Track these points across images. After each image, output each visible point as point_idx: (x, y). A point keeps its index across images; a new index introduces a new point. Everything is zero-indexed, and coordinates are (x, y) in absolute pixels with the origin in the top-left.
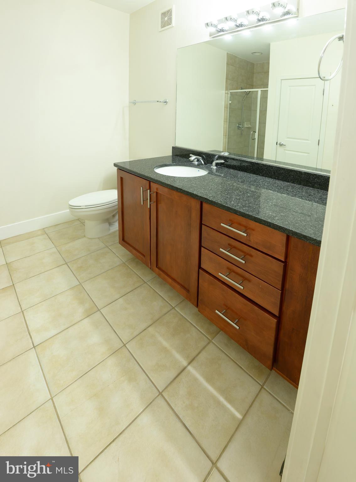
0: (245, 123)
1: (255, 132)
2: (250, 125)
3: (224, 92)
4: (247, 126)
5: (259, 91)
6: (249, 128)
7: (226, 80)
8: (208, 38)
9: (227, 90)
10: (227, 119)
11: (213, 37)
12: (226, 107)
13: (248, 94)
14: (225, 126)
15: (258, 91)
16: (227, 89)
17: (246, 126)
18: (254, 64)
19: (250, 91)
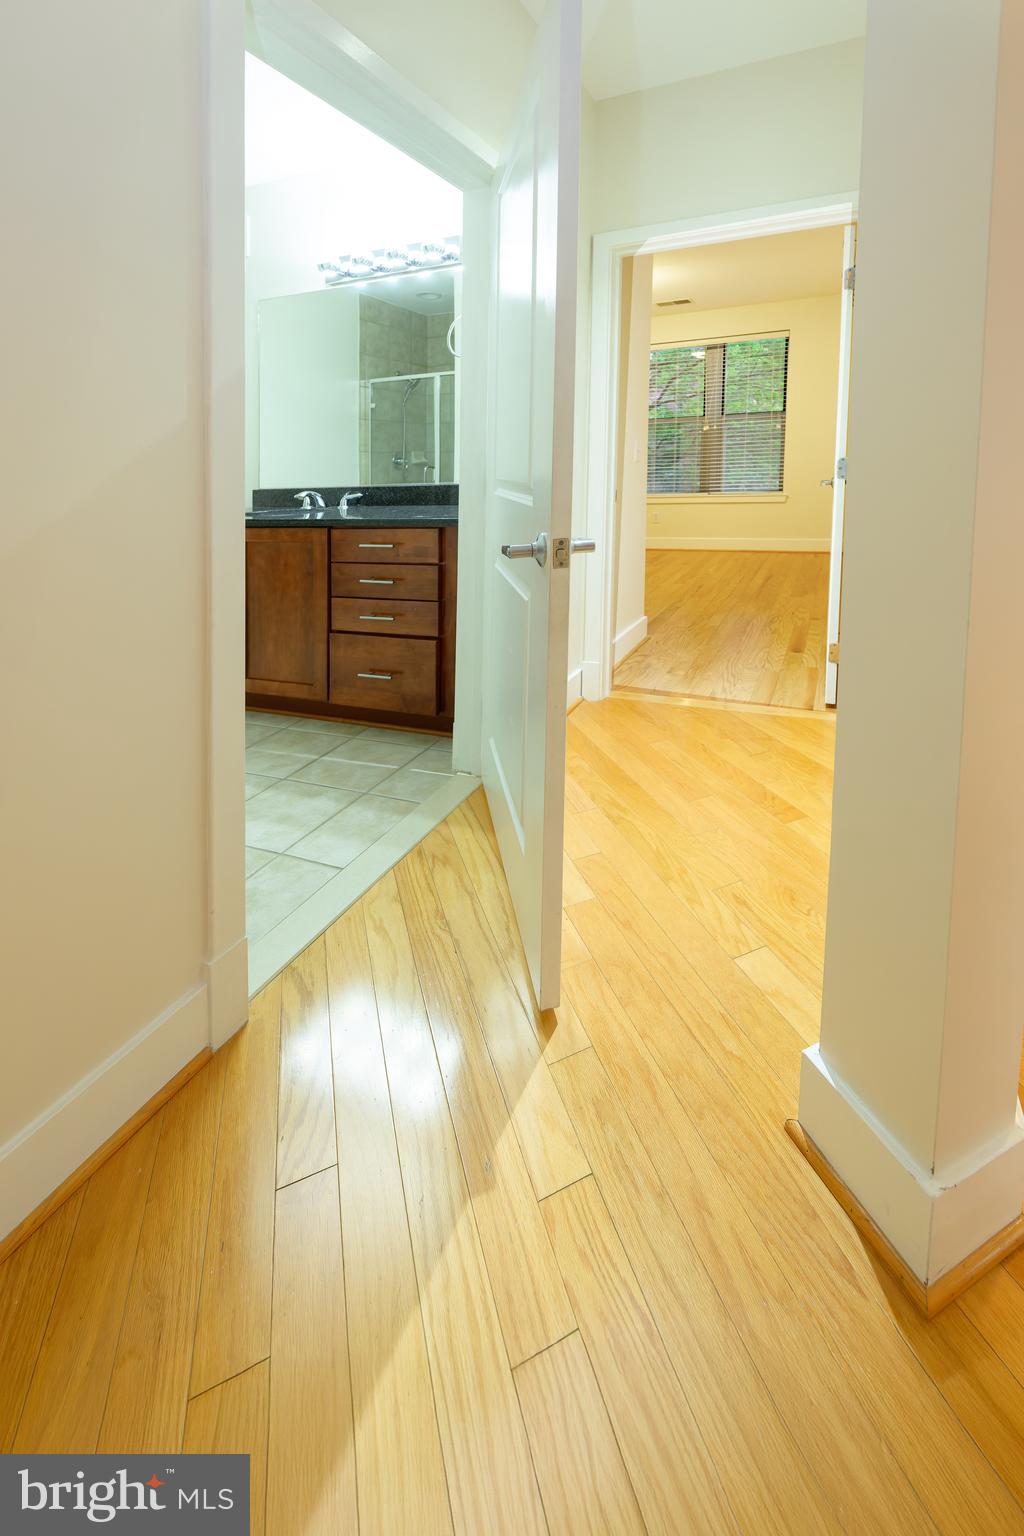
0: (413, 453)
1: (433, 468)
2: (426, 458)
3: (356, 383)
4: (418, 461)
5: (437, 376)
6: (421, 465)
7: (361, 356)
8: (322, 286)
9: (365, 379)
10: (366, 445)
11: (333, 285)
12: (363, 418)
13: (415, 386)
14: (363, 461)
15: (433, 378)
16: (363, 376)
17: (414, 461)
18: (426, 317)
19: (419, 379)
